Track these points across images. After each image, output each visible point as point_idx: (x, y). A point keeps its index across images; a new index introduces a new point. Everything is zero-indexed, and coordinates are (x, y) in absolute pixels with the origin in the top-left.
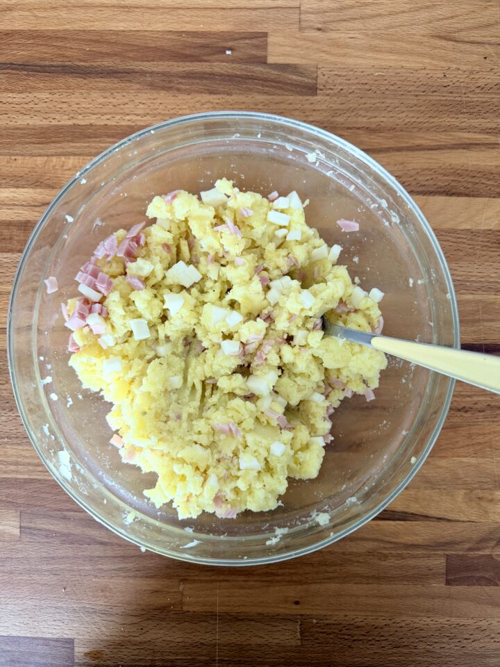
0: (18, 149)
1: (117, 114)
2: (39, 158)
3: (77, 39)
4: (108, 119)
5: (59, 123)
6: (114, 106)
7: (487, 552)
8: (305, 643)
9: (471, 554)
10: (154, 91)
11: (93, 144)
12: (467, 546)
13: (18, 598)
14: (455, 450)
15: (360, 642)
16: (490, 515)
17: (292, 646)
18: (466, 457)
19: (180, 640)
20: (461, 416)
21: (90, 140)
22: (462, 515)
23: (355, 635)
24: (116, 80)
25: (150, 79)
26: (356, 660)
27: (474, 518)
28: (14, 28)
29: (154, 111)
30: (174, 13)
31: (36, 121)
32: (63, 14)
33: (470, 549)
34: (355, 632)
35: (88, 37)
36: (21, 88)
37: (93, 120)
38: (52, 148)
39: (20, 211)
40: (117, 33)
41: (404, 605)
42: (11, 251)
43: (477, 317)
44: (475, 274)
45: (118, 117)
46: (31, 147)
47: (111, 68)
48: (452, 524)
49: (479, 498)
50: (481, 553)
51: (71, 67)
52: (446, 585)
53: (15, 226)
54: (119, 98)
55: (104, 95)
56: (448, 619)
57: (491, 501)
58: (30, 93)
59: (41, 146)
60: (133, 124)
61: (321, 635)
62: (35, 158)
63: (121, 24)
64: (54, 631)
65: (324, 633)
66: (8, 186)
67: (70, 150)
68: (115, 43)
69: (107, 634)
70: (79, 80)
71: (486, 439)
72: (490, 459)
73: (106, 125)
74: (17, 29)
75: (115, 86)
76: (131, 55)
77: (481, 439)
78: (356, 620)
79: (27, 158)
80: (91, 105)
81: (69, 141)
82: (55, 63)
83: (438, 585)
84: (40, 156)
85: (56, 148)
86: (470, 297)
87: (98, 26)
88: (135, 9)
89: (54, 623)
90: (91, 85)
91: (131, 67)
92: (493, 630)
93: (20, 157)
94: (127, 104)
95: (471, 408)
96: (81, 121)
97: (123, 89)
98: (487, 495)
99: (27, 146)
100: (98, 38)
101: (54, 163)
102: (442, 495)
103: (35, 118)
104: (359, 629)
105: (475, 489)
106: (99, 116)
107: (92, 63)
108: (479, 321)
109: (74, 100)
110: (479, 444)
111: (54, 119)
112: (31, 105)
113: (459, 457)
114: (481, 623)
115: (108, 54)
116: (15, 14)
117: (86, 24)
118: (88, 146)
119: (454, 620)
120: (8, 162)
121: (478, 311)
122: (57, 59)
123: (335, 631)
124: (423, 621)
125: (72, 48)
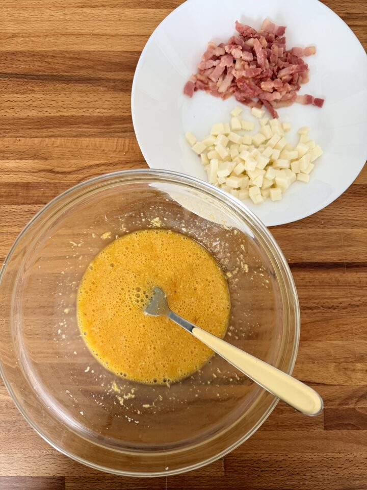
0: (22, 133)
1: (90, 108)
2: (36, 139)
3: (62, 57)
4: (84, 112)
5: (50, 115)
6: (88, 103)
7: (352, 406)
8: (228, 474)
9: (341, 408)
10: (115, 92)
11: (74, 129)
12: (338, 402)
13: (24, 449)
14: (328, 336)
15: (266, 472)
16: (353, 380)
17: (218, 477)
18: (336, 340)
20: (331, 312)
21: (72, 126)
22: (333, 380)
23: (263, 467)
24: (89, 85)
25: (113, 84)
26: (264, 485)
27: (342, 383)
28: (18, 50)
29: (116, 106)
30: (129, 39)
31: (34, 114)
32: (52, 39)
33: (340, 405)
34: (262, 465)
35: (70, 55)
36: (23, 91)
37: (73, 112)
38: (46, 132)
39: (23, 176)
40: (89, 53)
41: (295, 445)
42: (17, 203)
43: (340, 244)
44: (337, 214)
45: (91, 110)
46: (30, 131)
47: (85, 77)
48: (327, 387)
49: (345, 369)
50: (347, 407)
51: (58, 76)
52: (324, 430)
53: (20, 186)
54: (91, 97)
55: (81, 95)
56: (326, 454)
57: (354, 370)
58: (29, 94)
59: (37, 130)
60: (102, 115)
61: (239, 468)
62: (33, 139)
63: (92, 47)
64: (50, 472)
65: (241, 466)
66: (14, 158)
67: (58, 133)
68: (88, 60)
70: (64, 85)
71: (349, 327)
72: (351, 342)
73: (83, 116)
74: (20, 50)
75: (89, 89)
76: (99, 67)
77: (345, 328)
78: (263, 457)
79: (28, 139)
80: (72, 103)
81: (57, 127)
82: (47, 74)
83: (319, 431)
84: (37, 137)
85: (48, 132)
86: (335, 230)
87: (76, 48)
88: (101, 36)
89: (50, 466)
90: (71, 89)
91: (100, 76)
92: (357, 461)
93: (23, 139)
94: (97, 101)
95: (338, 306)
96: (66, 113)
97: (94, 91)
98: (350, 366)
99: (27, 131)
100: (76, 56)
101: (47, 143)
102: (319, 367)
103: (33, 111)
105: (342, 362)
106: (78, 109)
107: (73, 74)
108: (341, 246)
109: (60, 98)
110: (344, 331)
111: (46, 112)
112: (30, 102)
113: (331, 340)
114: (349, 456)
115: (83, 67)
116: (18, 40)
117: (68, 47)
118: (70, 131)
119: (330, 455)
120: (14, 142)
121: (340, 240)
122: (48, 71)
123: (248, 465)
124: (309, 456)
125: (58, 63)
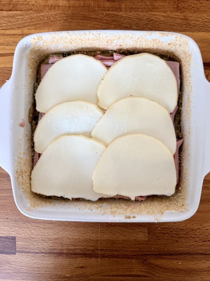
19: (77, 237)
69: (35, 234)
104: (182, 231)
